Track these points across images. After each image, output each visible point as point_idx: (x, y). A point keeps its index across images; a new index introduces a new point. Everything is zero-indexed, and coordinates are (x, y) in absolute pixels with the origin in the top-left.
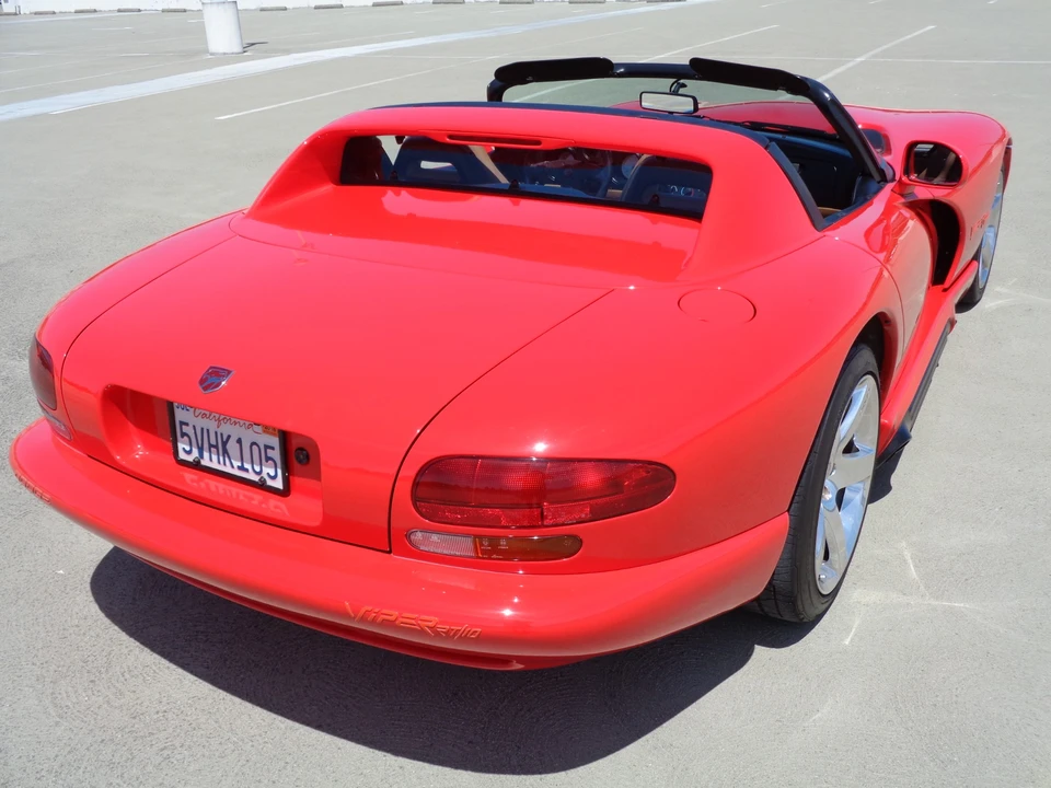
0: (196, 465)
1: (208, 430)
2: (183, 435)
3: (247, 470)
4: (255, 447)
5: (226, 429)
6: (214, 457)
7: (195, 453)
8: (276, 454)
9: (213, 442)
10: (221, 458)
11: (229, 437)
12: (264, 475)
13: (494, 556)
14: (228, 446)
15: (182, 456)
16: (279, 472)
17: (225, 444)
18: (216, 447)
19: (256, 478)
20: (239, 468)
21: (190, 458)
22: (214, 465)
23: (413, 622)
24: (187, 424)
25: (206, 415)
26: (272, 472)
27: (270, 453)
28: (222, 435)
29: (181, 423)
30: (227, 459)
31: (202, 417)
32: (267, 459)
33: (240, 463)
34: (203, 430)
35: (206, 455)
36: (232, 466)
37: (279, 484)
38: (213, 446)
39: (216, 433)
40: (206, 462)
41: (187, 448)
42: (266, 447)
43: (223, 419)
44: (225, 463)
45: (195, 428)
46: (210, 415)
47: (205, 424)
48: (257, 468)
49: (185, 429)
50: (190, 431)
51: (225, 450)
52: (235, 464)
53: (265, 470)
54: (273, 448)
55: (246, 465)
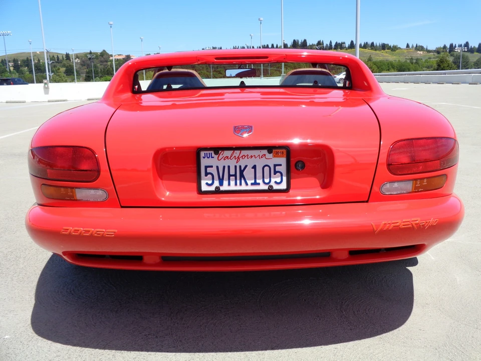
0: (217, 191)
1: (229, 167)
2: (207, 174)
3: (259, 184)
4: (267, 169)
5: (242, 163)
6: (233, 183)
7: (217, 183)
8: (283, 169)
9: (232, 172)
10: (238, 182)
11: (246, 166)
12: (272, 183)
13: (420, 190)
14: (244, 173)
15: (204, 188)
16: (285, 178)
17: (242, 172)
18: (235, 175)
19: (266, 187)
20: (252, 184)
21: (213, 188)
22: (233, 187)
23: (408, 223)
24: (212, 167)
25: (227, 157)
26: (278, 180)
27: (278, 168)
28: (240, 167)
29: (206, 167)
30: (243, 181)
31: (224, 160)
32: (275, 172)
33: (253, 181)
34: (224, 167)
35: (225, 183)
36: (247, 184)
37: (283, 186)
38: (232, 175)
39: (236, 167)
40: (225, 187)
41: (210, 182)
42: (275, 166)
43: (242, 157)
44: (241, 184)
45: (217, 167)
46: (231, 157)
47: (227, 163)
48: (267, 181)
49: (209, 170)
50: (213, 170)
51: (242, 176)
52: (249, 182)
53: (273, 180)
54: (280, 165)
55: (258, 181)
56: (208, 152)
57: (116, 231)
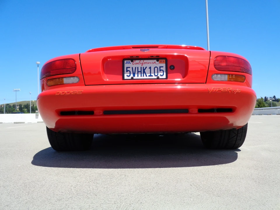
0: (132, 79)
1: (138, 68)
2: (127, 71)
3: (152, 76)
4: (156, 69)
5: (144, 66)
6: (140, 75)
7: (132, 75)
8: (164, 69)
9: (139, 70)
10: (142, 75)
11: (146, 67)
12: (159, 76)
13: (232, 80)
15: (126, 77)
16: (165, 73)
17: (144, 70)
18: (141, 72)
19: (156, 77)
20: (149, 76)
21: (130, 78)
22: (140, 77)
23: (226, 89)
24: (130, 68)
25: (137, 63)
26: (162, 74)
27: (161, 68)
28: (143, 67)
29: (127, 68)
30: (145, 75)
31: (136, 64)
32: (160, 70)
33: (149, 75)
34: (136, 68)
35: (136, 75)
36: (146, 76)
37: (164, 77)
38: (139, 72)
39: (141, 68)
40: (136, 77)
41: (129, 75)
42: (160, 67)
43: (144, 63)
44: (143, 76)
45: (132, 68)
46: (139, 63)
47: (137, 66)
48: (156, 74)
49: (128, 69)
50: (130, 69)
51: (144, 72)
52: (148, 75)
53: (159, 74)
54: (163, 67)
55: (152, 74)
56: (128, 61)
57: (83, 91)
